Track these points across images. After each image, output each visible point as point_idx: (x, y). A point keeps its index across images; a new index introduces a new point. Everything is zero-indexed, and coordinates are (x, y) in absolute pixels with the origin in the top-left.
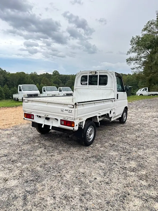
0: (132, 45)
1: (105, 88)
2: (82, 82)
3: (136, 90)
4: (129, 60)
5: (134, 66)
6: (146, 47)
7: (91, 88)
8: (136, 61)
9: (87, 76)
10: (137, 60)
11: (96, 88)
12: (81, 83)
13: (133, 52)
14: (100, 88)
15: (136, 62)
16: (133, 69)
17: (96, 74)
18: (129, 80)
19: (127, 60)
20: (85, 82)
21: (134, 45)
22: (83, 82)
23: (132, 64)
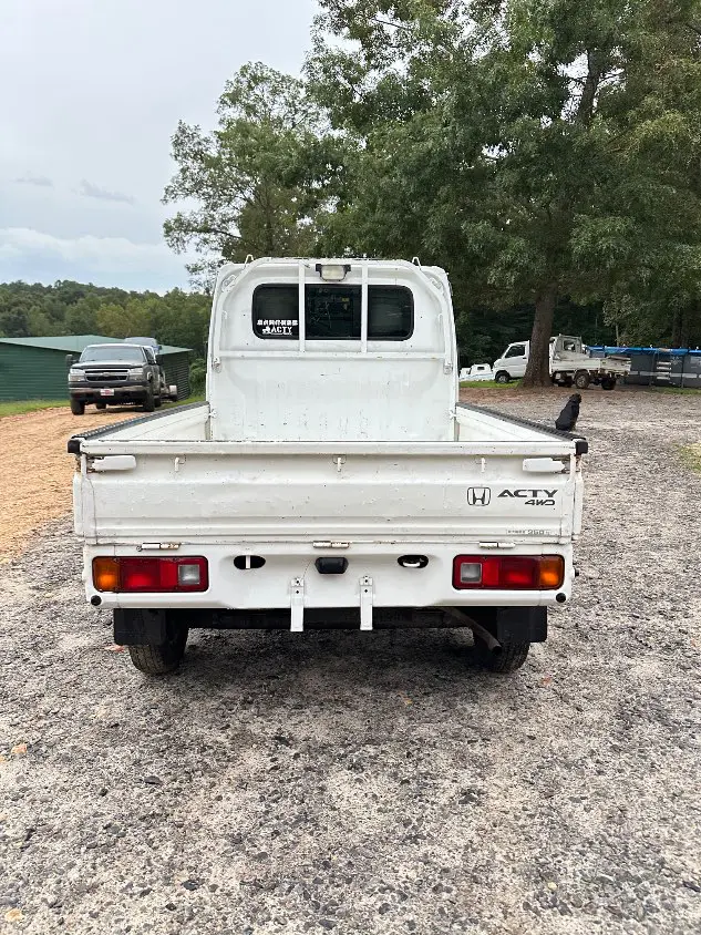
0: (179, 158)
1: (403, 355)
2: (260, 322)
3: (194, 364)
4: (178, 228)
5: (200, 256)
6: (280, 178)
7: (321, 355)
8: (207, 236)
9: (295, 288)
10: (207, 230)
11: (355, 355)
12: (258, 330)
13: (189, 192)
14: (375, 355)
15: (205, 241)
16: (195, 270)
17: (351, 280)
18: (157, 319)
19: (168, 229)
20: (283, 322)
21: (190, 164)
22: (272, 322)
23: (191, 247)
